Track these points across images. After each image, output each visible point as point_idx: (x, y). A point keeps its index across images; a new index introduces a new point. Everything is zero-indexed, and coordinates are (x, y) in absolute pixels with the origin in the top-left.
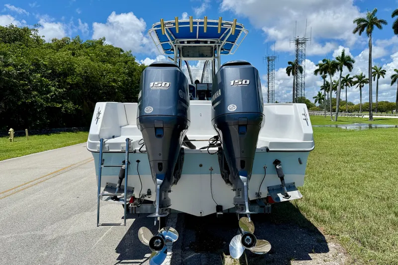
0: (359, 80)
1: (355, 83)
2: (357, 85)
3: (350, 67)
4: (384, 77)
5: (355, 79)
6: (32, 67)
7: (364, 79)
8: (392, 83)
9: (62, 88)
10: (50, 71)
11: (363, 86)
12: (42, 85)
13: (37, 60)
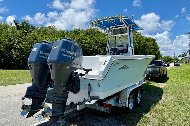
6: (94, 44)
9: (105, 51)
10: (101, 45)
12: (98, 50)
13: (97, 40)
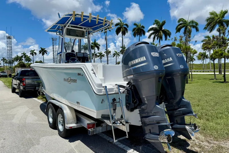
0: (100, 55)
1: (98, 56)
2: (99, 57)
3: (98, 48)
4: (110, 54)
5: (98, 55)
7: (102, 54)
8: (113, 57)
11: (102, 58)
